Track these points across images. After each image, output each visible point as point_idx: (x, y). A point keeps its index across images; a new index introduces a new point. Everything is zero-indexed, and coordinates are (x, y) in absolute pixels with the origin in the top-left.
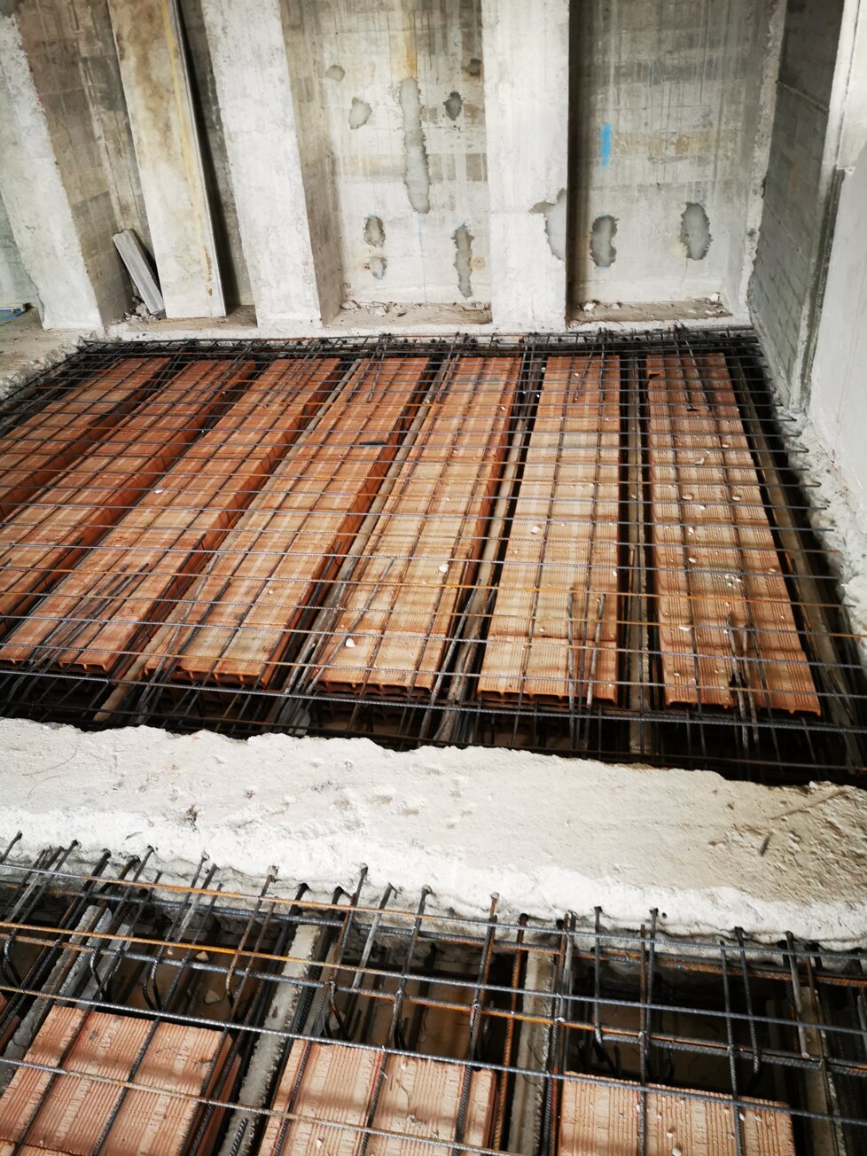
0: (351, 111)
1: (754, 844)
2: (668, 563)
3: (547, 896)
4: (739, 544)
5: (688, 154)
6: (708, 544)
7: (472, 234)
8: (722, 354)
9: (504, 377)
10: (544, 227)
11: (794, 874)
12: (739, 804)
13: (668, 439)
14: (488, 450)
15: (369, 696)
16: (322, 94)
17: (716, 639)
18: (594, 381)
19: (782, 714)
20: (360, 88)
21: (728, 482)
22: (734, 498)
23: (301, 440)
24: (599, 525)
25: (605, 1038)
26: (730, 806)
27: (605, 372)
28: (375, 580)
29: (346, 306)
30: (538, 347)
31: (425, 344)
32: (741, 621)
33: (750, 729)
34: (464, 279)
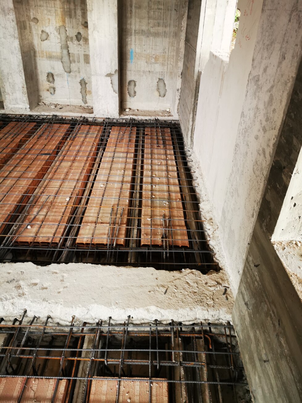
0: (41, 35)
1: (163, 291)
2: (146, 198)
3: (93, 315)
4: (169, 191)
5: (159, 62)
6: (159, 191)
7: (86, 82)
8: (169, 128)
9: (96, 133)
10: (111, 82)
11: (174, 300)
12: (159, 278)
13: (150, 156)
14: (88, 157)
15: (35, 246)
16: (30, 27)
17: (159, 223)
18: (127, 135)
19: (177, 247)
20: (44, 27)
21: (167, 171)
22: (169, 176)
23: (19, 152)
24: (124, 184)
25: (108, 363)
26: (157, 279)
27: (131, 132)
28: (42, 204)
29: (40, 104)
30: (109, 123)
31: (69, 120)
32: (167, 216)
33: (166, 253)
34: (84, 98)
